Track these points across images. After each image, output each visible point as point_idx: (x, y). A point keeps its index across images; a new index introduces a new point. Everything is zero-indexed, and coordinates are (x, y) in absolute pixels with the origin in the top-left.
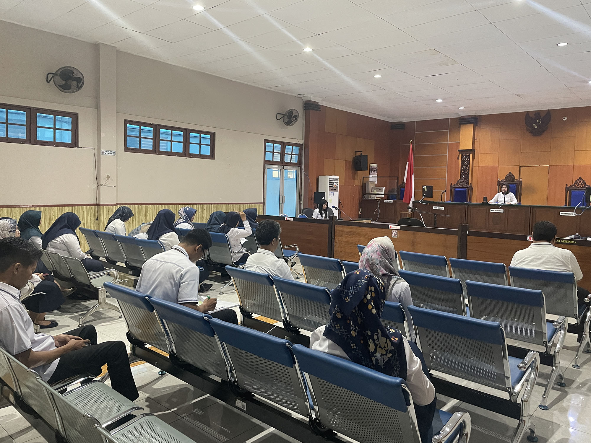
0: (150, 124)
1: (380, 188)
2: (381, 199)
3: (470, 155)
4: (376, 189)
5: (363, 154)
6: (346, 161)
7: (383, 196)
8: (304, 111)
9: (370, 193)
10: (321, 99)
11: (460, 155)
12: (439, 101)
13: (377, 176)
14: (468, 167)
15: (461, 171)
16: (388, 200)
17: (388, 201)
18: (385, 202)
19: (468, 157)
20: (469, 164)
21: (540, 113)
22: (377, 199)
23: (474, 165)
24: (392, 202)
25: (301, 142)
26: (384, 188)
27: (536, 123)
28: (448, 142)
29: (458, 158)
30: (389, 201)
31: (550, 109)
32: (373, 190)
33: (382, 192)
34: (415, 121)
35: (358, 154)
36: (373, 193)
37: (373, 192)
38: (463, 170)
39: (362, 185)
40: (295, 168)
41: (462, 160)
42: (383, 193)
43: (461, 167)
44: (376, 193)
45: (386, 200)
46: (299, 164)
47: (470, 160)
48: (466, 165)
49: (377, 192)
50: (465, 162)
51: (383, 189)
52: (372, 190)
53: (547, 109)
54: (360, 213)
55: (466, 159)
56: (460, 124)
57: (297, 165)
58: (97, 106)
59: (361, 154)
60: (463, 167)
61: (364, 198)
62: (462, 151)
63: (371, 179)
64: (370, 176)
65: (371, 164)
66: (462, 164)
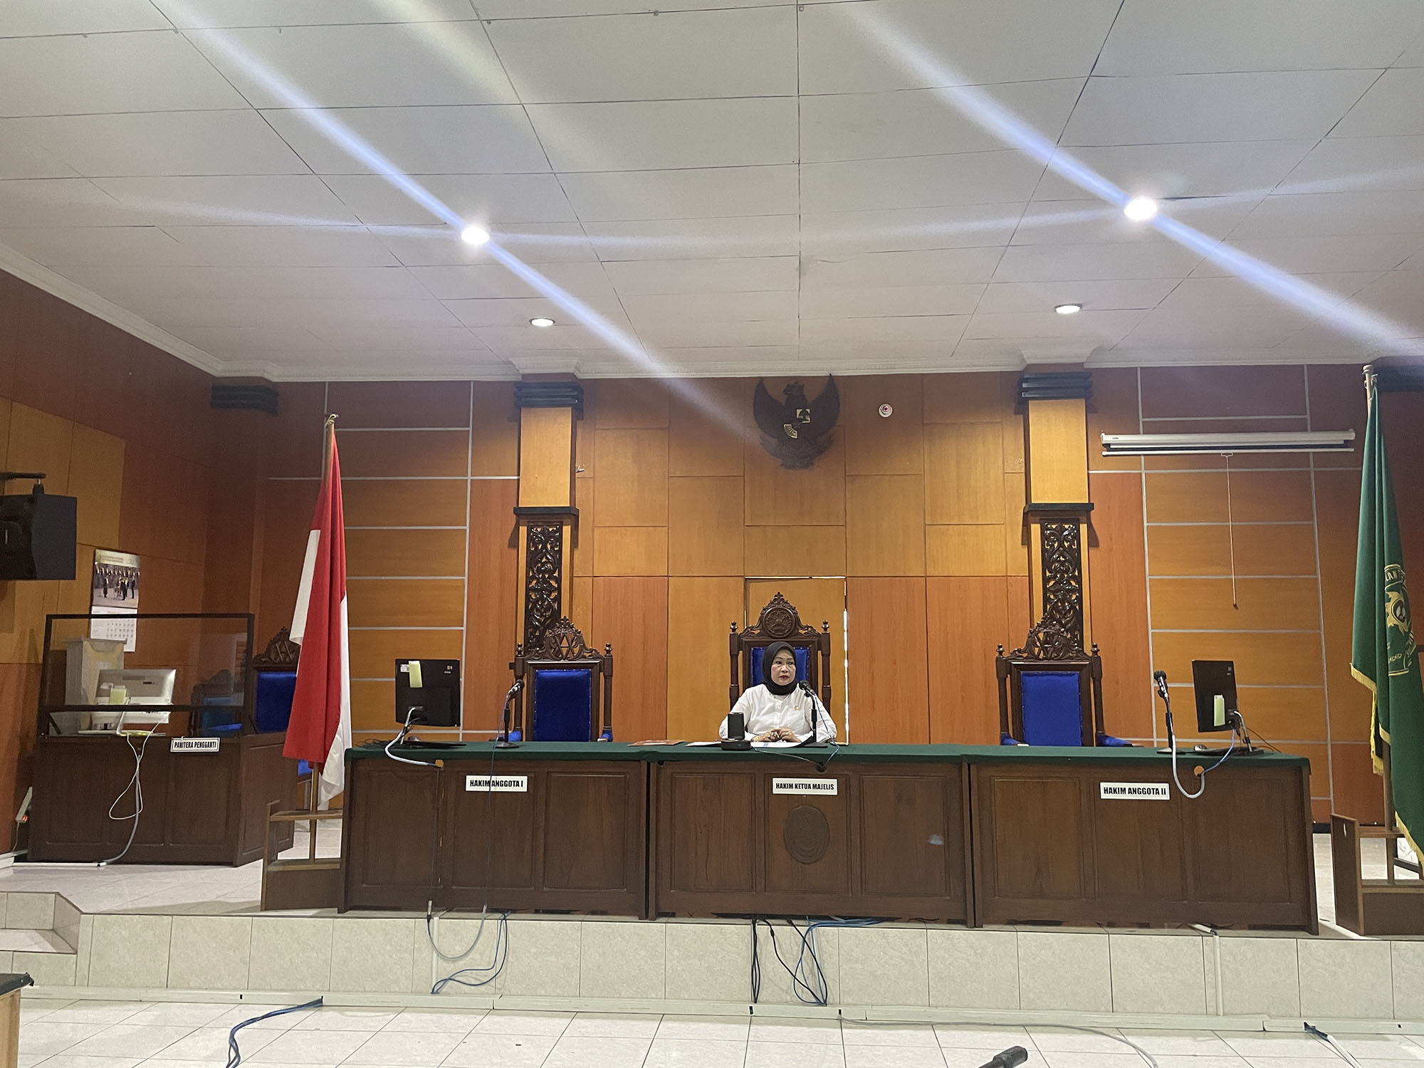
1: (149, 673)
2: (150, 733)
3: (560, 530)
4: (126, 678)
5: (48, 493)
7: (164, 717)
9: (92, 703)
11: (523, 530)
13: (135, 612)
14: (555, 579)
15: (528, 597)
16: (194, 741)
17: (190, 745)
18: (174, 749)
19: (553, 537)
20: (558, 564)
21: (804, 385)
22: (128, 733)
23: (577, 572)
24: (215, 749)
26: (171, 676)
28: (469, 478)
29: (514, 543)
30: (201, 745)
32: (104, 687)
33: (159, 693)
34: (324, 384)
35: (22, 488)
36: (104, 701)
37: (109, 696)
38: (534, 590)
39: (41, 661)
41: (528, 548)
42: (166, 699)
43: (529, 580)
44: (125, 701)
45: (182, 740)
47: (560, 550)
48: (545, 571)
49: (130, 696)
50: (544, 560)
51: (163, 679)
52: (100, 683)
54: (21, 817)
55: (544, 547)
56: (521, 406)
59: (39, 489)
60: (533, 578)
61: (53, 732)
62: (527, 515)
63: (99, 629)
64: (95, 610)
65: (97, 551)
66: (530, 564)
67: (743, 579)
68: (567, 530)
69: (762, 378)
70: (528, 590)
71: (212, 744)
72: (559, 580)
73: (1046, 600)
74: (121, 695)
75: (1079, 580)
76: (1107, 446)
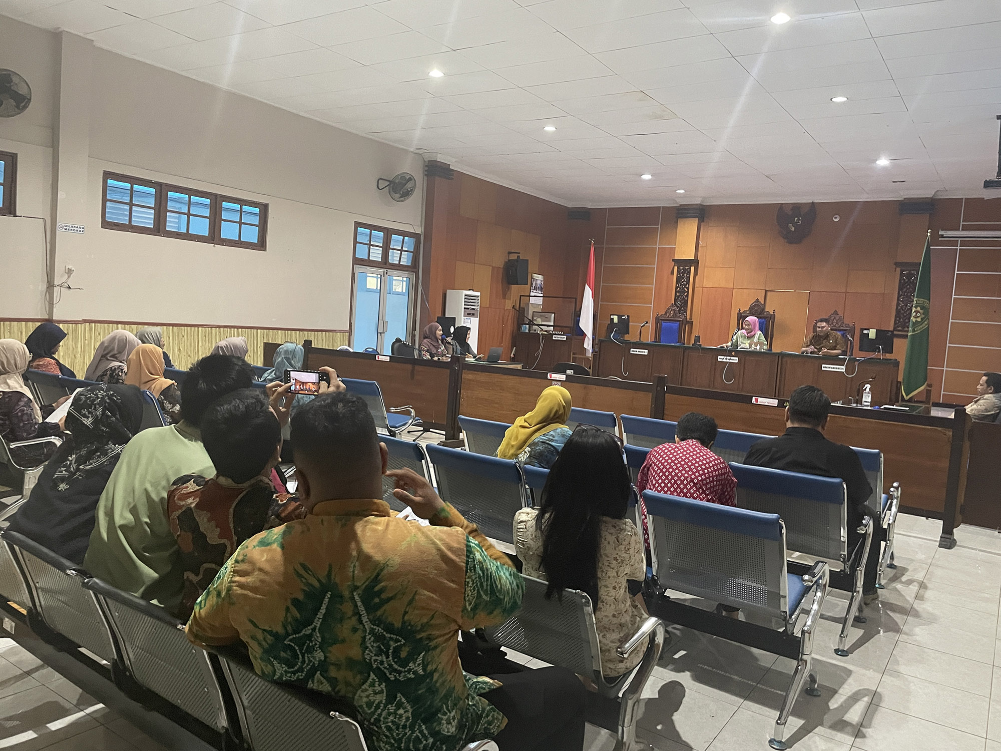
0: (150, 182)
1: (547, 315)
2: (547, 333)
3: (690, 269)
4: (541, 316)
5: (521, 258)
6: (493, 268)
8: (425, 178)
10: (454, 160)
11: (676, 268)
12: (647, 177)
13: (542, 295)
14: (687, 288)
15: (676, 294)
17: (558, 338)
18: (554, 338)
20: (688, 283)
21: (800, 207)
23: (696, 285)
24: (565, 339)
25: (419, 230)
27: (793, 223)
28: (658, 246)
29: (672, 273)
30: (561, 338)
31: (815, 201)
32: (535, 318)
34: (606, 208)
35: (514, 257)
36: (535, 323)
37: (536, 321)
38: (678, 292)
39: (518, 309)
40: (406, 274)
41: (677, 275)
43: (676, 288)
45: (556, 336)
46: (412, 268)
47: (690, 276)
48: (683, 285)
49: (541, 322)
50: (683, 280)
52: (533, 317)
53: (811, 202)
54: (512, 356)
55: (683, 275)
56: (677, 218)
57: (410, 270)
58: (54, 144)
59: (518, 257)
60: (679, 287)
61: (520, 331)
62: (678, 262)
63: (532, 300)
64: (532, 294)
65: (534, 275)
66: (677, 283)
67: (764, 291)
68: (693, 268)
69: (782, 204)
70: (676, 292)
71: (564, 338)
72: (688, 289)
74: (539, 321)
76: (941, 236)
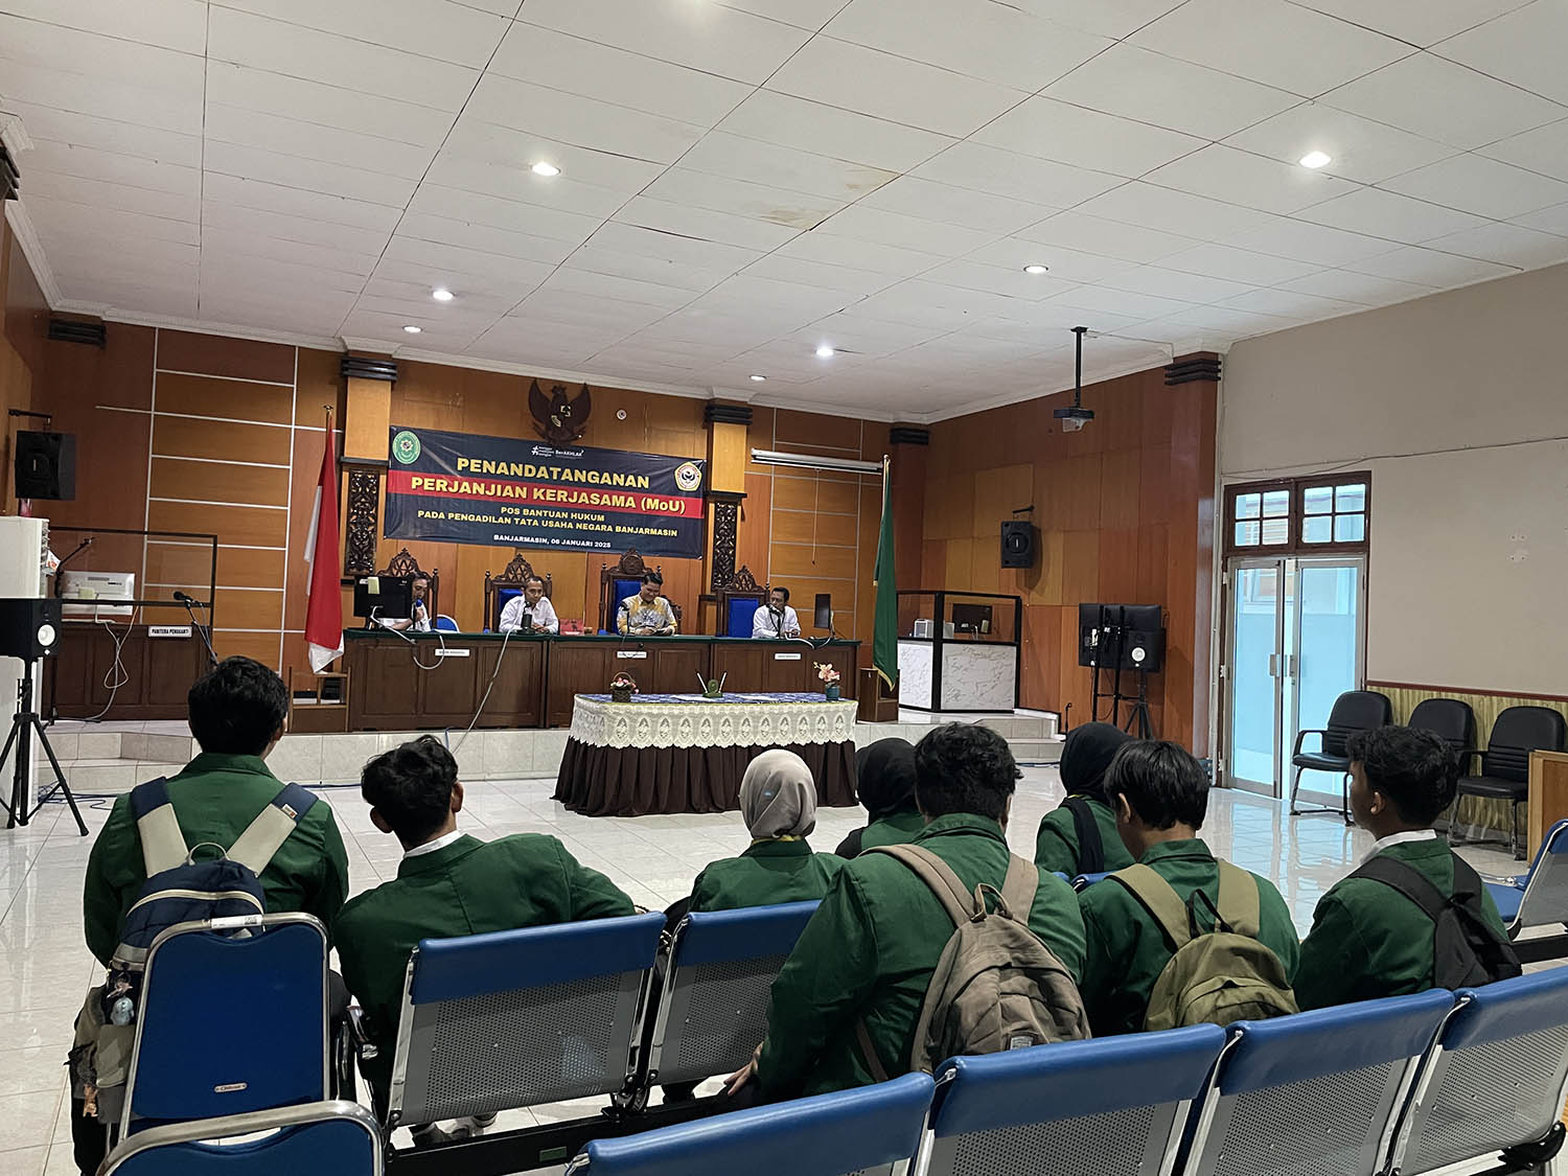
3: (377, 478)
5: (56, 429)
7: (129, 610)
11: (346, 476)
14: (372, 515)
15: (349, 528)
16: (169, 628)
17: (166, 632)
18: (151, 634)
19: (372, 483)
20: (375, 504)
21: (566, 388)
22: (104, 622)
24: (188, 635)
26: (130, 579)
27: (558, 413)
28: (293, 427)
30: (175, 632)
31: (588, 383)
32: (72, 584)
33: (121, 592)
34: (155, 328)
36: (73, 597)
37: (77, 592)
38: (354, 523)
41: (349, 491)
42: (128, 597)
44: (94, 597)
45: (156, 628)
47: (378, 492)
48: (364, 509)
49: (95, 593)
50: (363, 500)
51: (123, 580)
53: (583, 382)
55: (364, 490)
59: (47, 426)
60: (353, 514)
62: (349, 464)
66: (351, 503)
68: (383, 479)
70: (349, 522)
71: (185, 631)
72: (375, 517)
73: (715, 553)
74: (88, 593)
75: (735, 543)
76: (754, 457)
